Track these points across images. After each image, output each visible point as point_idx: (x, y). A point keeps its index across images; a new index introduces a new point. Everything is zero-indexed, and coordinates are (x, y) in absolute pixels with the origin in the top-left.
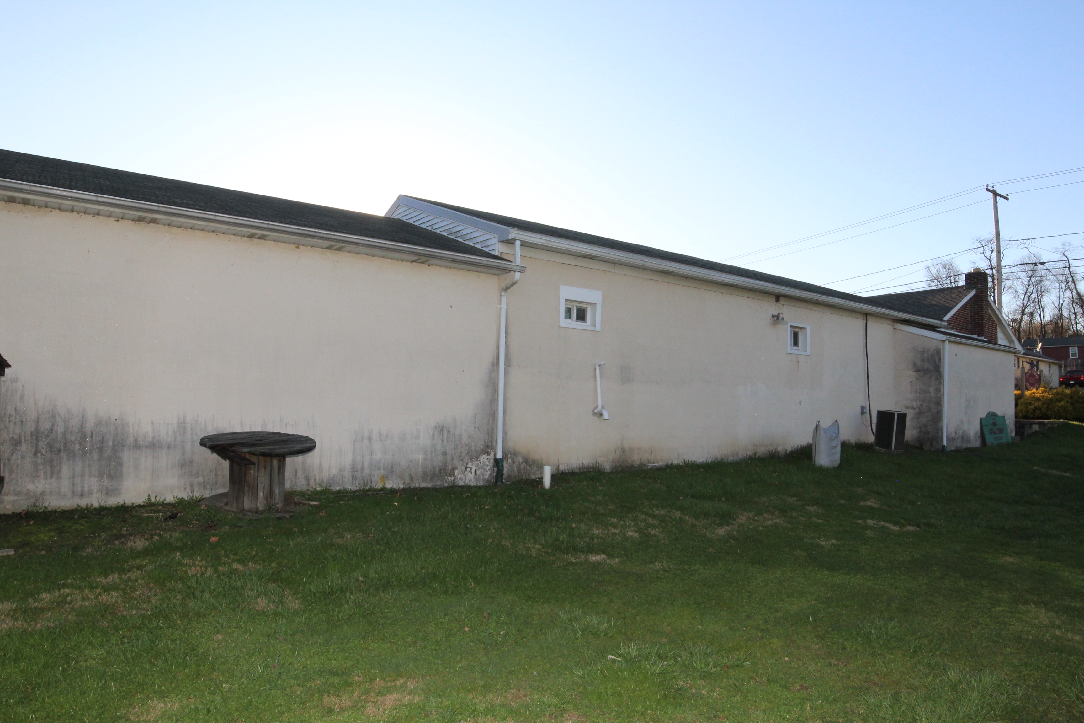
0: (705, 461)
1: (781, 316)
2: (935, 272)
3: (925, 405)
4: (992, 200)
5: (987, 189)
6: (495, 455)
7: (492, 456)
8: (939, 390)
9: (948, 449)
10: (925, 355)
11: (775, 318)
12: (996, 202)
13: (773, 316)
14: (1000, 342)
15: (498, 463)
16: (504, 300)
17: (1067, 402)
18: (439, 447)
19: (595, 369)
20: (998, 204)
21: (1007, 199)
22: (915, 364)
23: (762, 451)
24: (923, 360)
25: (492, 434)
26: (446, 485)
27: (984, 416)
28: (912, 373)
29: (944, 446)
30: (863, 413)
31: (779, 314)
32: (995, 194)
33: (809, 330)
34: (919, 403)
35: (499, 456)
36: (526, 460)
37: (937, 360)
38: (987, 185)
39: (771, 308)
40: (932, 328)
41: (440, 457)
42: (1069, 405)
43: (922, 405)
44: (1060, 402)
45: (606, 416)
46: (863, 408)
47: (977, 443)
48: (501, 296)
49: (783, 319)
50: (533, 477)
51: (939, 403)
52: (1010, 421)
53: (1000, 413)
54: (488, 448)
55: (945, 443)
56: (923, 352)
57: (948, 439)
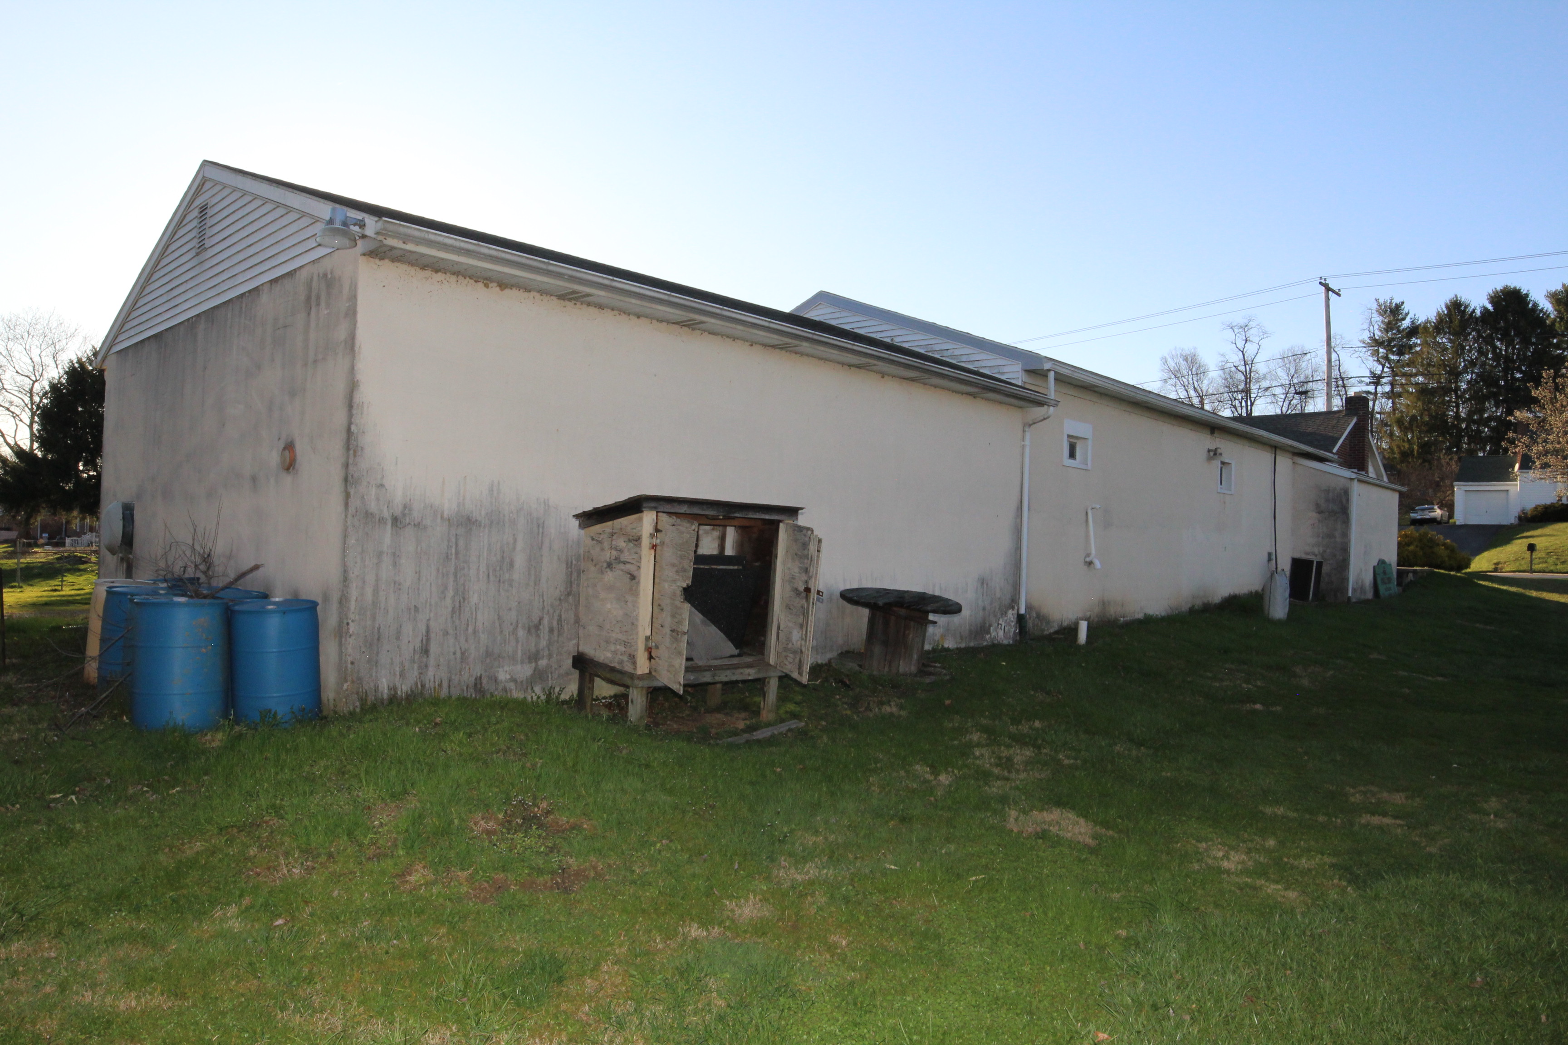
0: (1158, 613)
1: (1219, 451)
2: (1173, 365)
3: (1328, 551)
4: (1323, 296)
5: (1320, 283)
6: (1018, 610)
7: (1015, 612)
8: (1346, 535)
9: (1354, 600)
10: (1331, 494)
11: (1212, 454)
12: (1327, 299)
13: (1209, 451)
14: (1370, 475)
15: (1020, 618)
16: (1028, 435)
17: (1417, 546)
18: (980, 603)
19: (1087, 513)
20: (1331, 302)
21: (1339, 295)
22: (1318, 505)
23: (1198, 603)
24: (1327, 500)
25: (1016, 587)
26: (985, 643)
27: (1376, 564)
28: (1314, 515)
29: (1349, 598)
30: (1270, 560)
31: (1216, 449)
32: (1328, 289)
33: (1233, 466)
34: (1321, 549)
35: (1022, 611)
36: (1038, 616)
37: (1344, 501)
38: (1321, 278)
39: (1207, 441)
40: (1322, 460)
41: (981, 613)
42: (1418, 549)
43: (1324, 551)
44: (1409, 546)
45: (1097, 564)
46: (1270, 554)
47: (1370, 595)
48: (1024, 431)
49: (1221, 454)
50: (1046, 633)
51: (1345, 550)
52: (1395, 568)
53: (1387, 560)
54: (1014, 602)
55: (1350, 594)
56: (1327, 491)
57: (1354, 590)
